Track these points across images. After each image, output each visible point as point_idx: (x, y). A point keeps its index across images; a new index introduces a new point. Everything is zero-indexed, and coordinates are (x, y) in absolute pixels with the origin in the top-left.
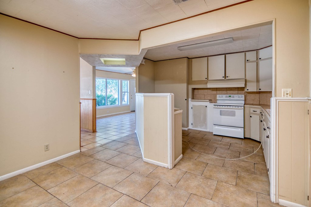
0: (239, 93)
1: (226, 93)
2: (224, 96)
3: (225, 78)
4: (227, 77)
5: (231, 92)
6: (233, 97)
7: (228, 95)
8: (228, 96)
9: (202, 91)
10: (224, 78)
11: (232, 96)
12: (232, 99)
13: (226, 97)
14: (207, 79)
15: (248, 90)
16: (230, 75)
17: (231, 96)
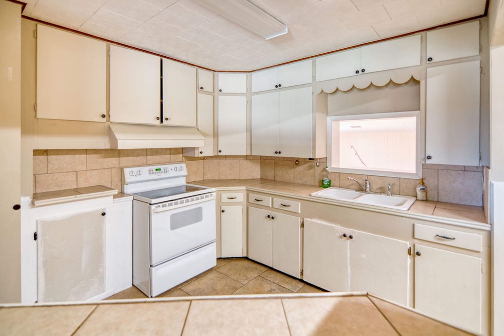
0: (172, 160)
1: (145, 161)
2: (145, 170)
3: (162, 121)
4: (167, 119)
5: (157, 158)
6: (166, 172)
7: (154, 168)
8: (154, 171)
9: (68, 158)
10: (159, 121)
11: (162, 170)
12: (163, 175)
13: (150, 172)
14: (104, 120)
15: (201, 153)
16: (174, 116)
17: (160, 169)
